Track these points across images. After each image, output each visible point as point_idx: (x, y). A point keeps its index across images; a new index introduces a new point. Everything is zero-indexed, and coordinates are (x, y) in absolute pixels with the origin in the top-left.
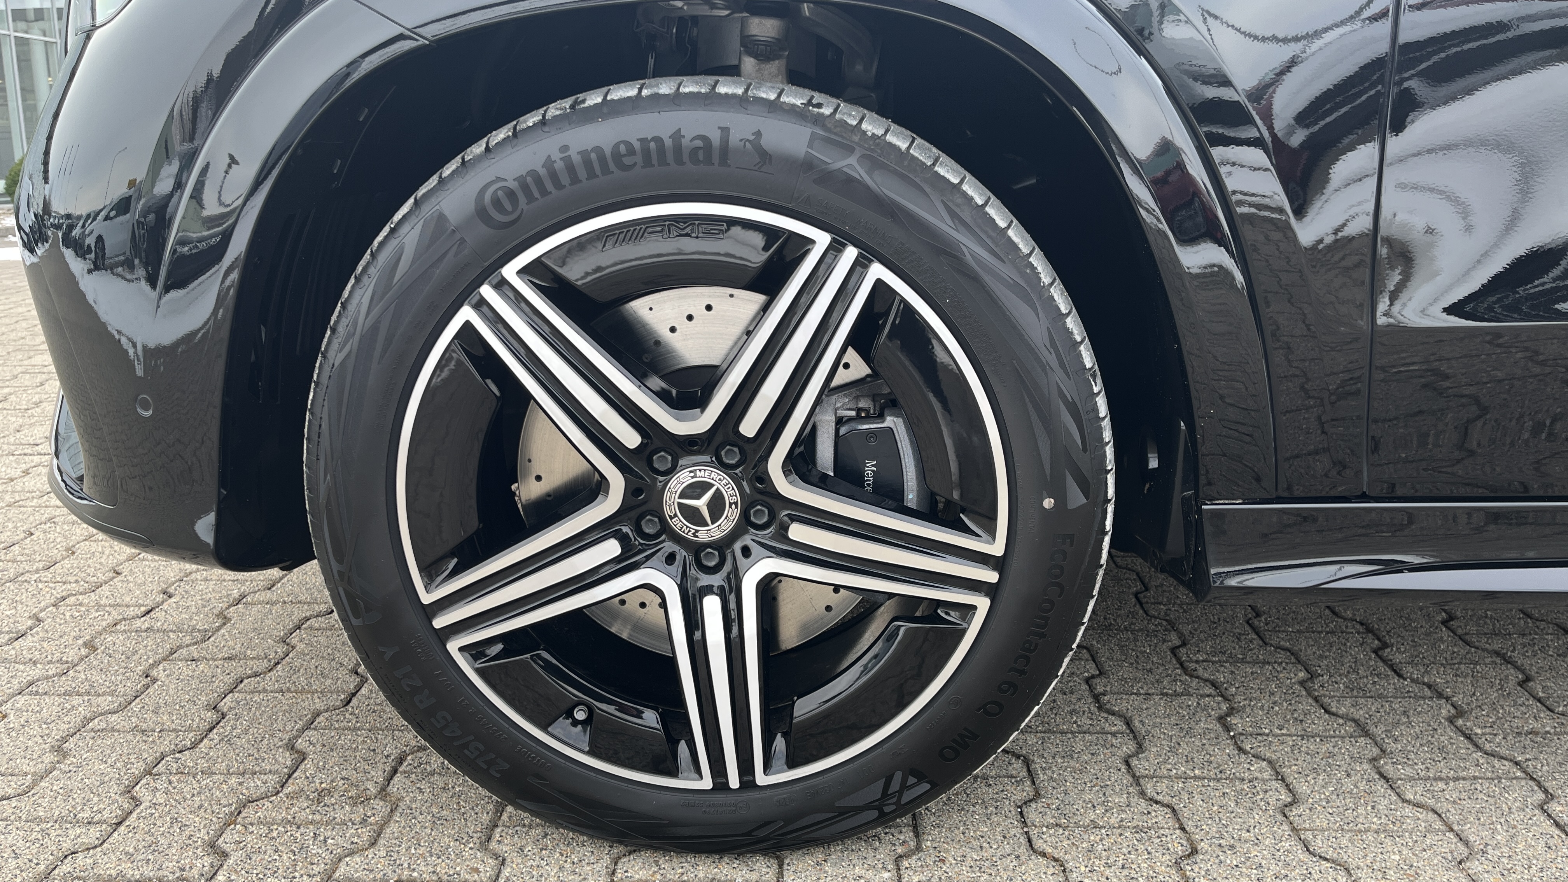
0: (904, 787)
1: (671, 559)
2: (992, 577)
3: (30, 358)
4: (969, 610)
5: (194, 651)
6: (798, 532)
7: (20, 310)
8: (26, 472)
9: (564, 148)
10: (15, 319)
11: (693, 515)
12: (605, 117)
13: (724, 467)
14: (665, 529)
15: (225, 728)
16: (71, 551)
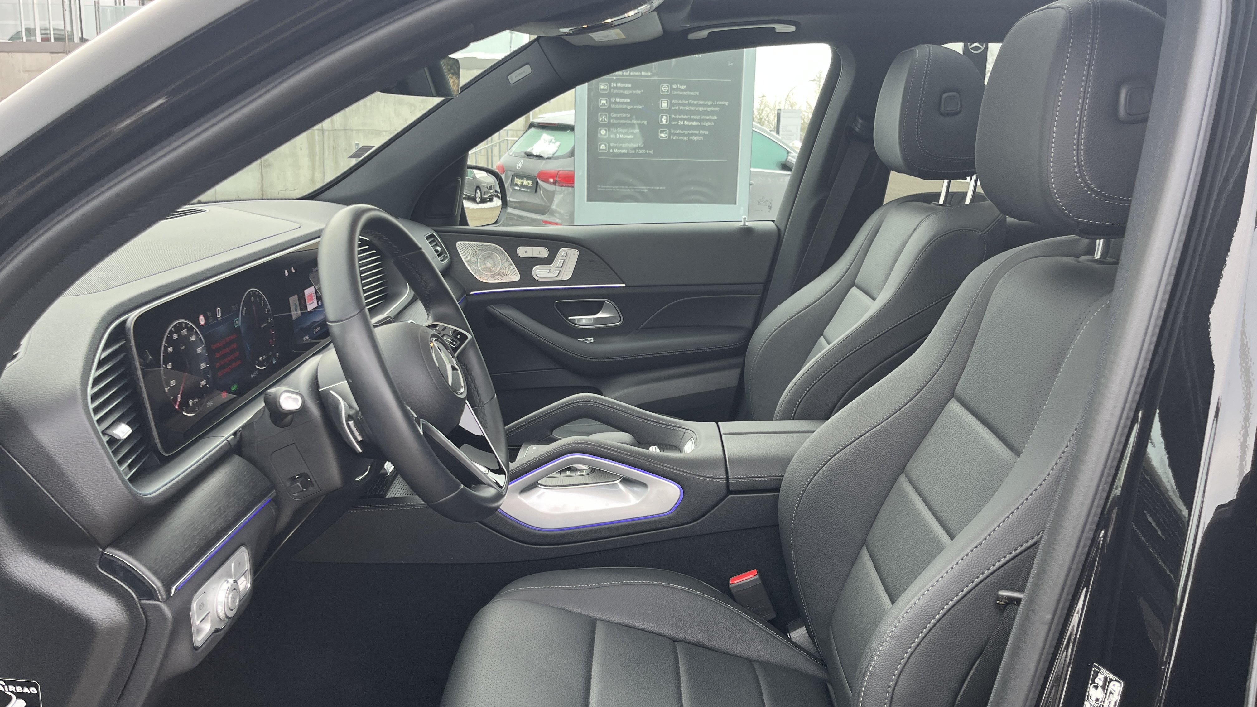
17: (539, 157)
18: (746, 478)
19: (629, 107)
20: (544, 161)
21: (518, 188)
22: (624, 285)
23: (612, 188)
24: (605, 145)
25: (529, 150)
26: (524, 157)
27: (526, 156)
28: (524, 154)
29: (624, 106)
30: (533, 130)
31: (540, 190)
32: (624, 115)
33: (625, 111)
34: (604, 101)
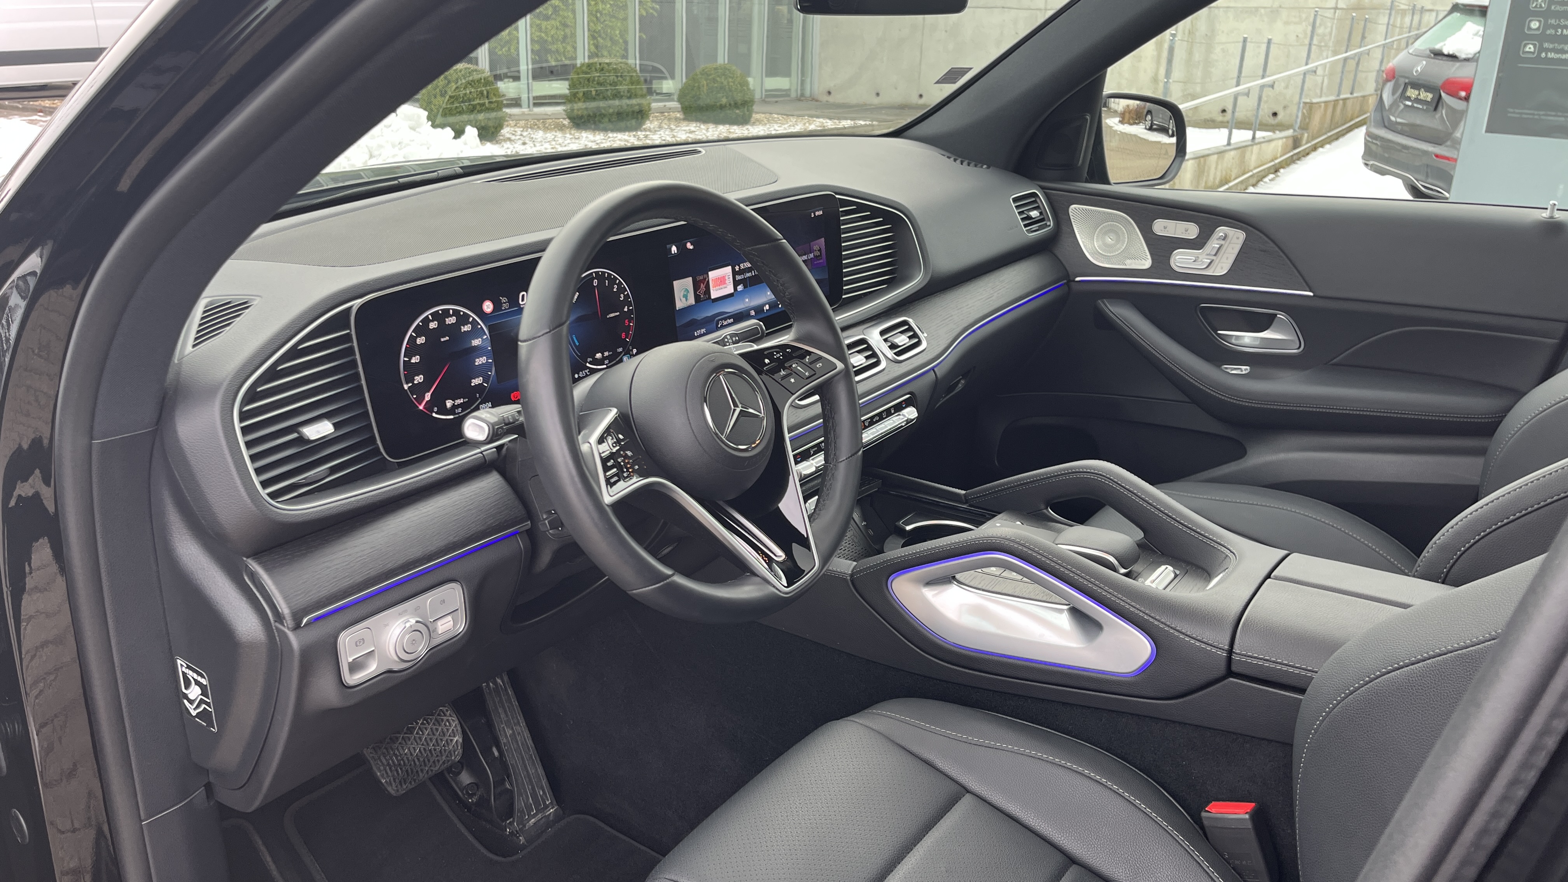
17: (1453, 57)
18: (1261, 659)
20: (1458, 64)
21: (1409, 103)
22: (1311, 294)
23: (1533, 114)
24: (1535, 46)
25: (1438, 47)
26: (1429, 57)
27: (1432, 55)
28: (1428, 52)
30: (1456, 15)
31: (1443, 108)
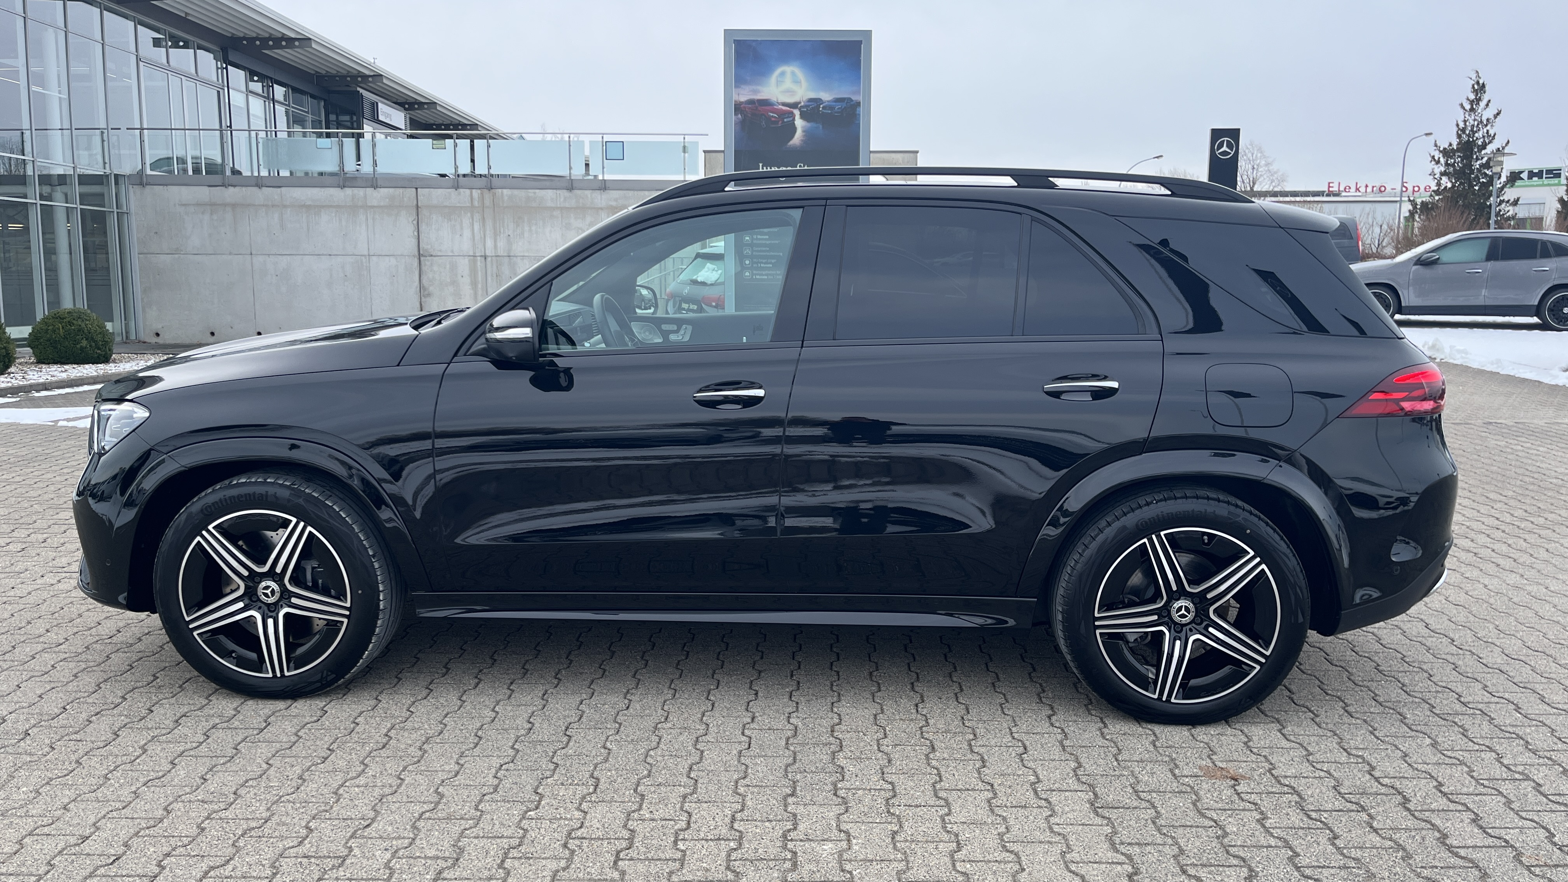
0: (327, 675)
1: (260, 608)
2: (347, 613)
3: (58, 514)
4: (342, 622)
5: (126, 650)
6: (294, 600)
7: (49, 476)
8: (59, 581)
9: (224, 496)
10: (47, 484)
11: (266, 595)
12: (236, 487)
13: (274, 581)
14: (259, 600)
15: (133, 671)
16: (80, 616)
17: (703, 284)
19: (768, 242)
20: (707, 288)
24: (748, 273)
25: (695, 277)
26: (690, 284)
28: (691, 281)
29: (764, 242)
30: (699, 260)
32: (764, 249)
33: (765, 245)
34: (747, 238)
